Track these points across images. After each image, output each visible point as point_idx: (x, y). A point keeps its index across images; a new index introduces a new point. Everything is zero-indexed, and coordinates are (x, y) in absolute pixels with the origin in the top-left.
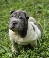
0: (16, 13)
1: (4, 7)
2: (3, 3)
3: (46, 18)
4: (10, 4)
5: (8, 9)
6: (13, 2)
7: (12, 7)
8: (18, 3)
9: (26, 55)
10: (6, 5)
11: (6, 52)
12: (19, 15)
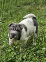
0: (14, 27)
1: (9, 19)
2: (9, 16)
3: (40, 26)
4: (14, 17)
5: (13, 20)
6: (16, 16)
7: (15, 19)
8: (20, 16)
9: (26, 53)
10: (11, 17)
11: (12, 51)
12: (16, 28)
